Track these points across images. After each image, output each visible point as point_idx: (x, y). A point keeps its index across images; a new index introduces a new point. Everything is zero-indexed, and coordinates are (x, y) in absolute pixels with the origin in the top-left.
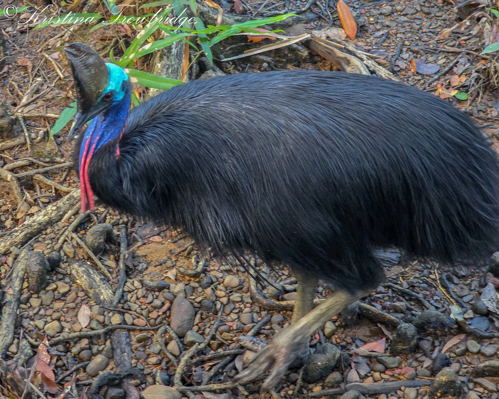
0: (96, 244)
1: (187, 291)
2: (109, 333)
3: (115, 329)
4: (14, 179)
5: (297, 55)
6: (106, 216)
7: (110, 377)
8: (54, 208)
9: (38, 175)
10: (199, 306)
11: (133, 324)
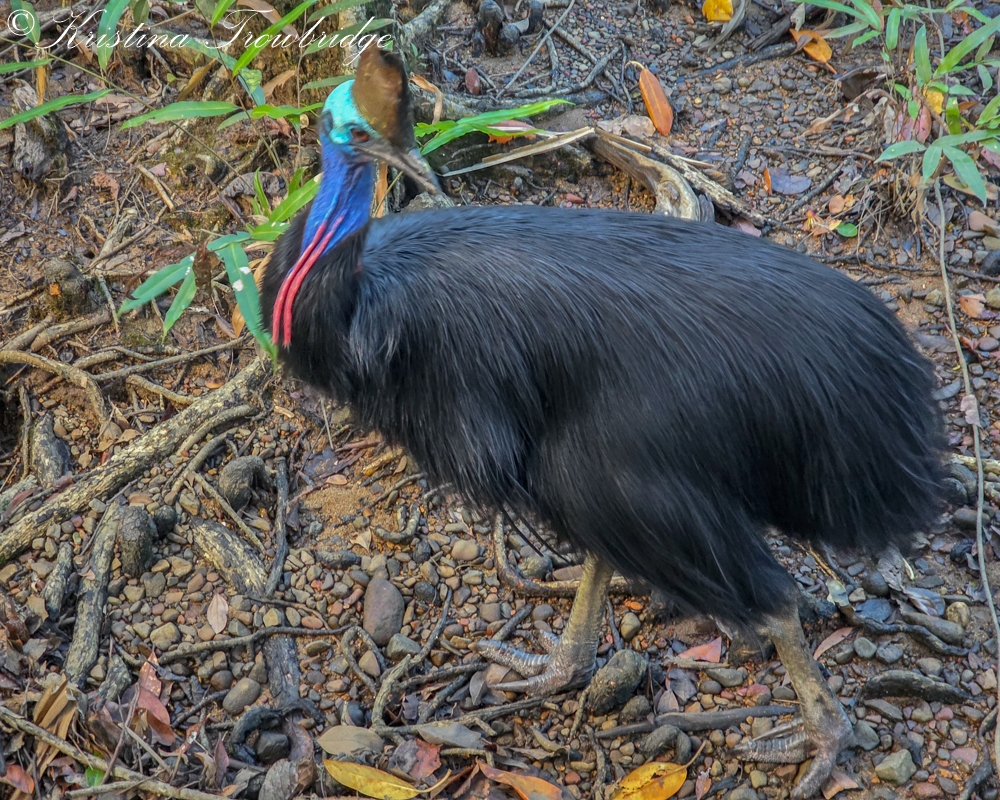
0: (236, 491)
1: (390, 569)
2: (261, 641)
3: (271, 635)
4: (92, 383)
5: (572, 163)
6: (252, 443)
7: (263, 716)
8: (164, 432)
9: (134, 376)
10: (411, 592)
11: (301, 625)
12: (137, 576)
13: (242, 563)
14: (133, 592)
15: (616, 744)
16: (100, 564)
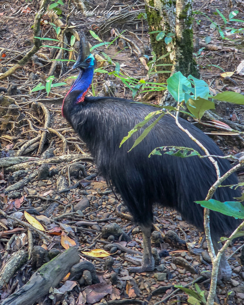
1: (92, 198)
3: (55, 201)
4: (65, 142)
9: (77, 145)
10: (92, 205)
11: (62, 202)
12: (38, 180)
13: (62, 185)
14: (35, 183)
15: (99, 244)
16: (33, 175)
